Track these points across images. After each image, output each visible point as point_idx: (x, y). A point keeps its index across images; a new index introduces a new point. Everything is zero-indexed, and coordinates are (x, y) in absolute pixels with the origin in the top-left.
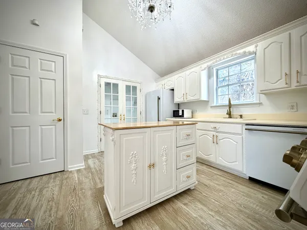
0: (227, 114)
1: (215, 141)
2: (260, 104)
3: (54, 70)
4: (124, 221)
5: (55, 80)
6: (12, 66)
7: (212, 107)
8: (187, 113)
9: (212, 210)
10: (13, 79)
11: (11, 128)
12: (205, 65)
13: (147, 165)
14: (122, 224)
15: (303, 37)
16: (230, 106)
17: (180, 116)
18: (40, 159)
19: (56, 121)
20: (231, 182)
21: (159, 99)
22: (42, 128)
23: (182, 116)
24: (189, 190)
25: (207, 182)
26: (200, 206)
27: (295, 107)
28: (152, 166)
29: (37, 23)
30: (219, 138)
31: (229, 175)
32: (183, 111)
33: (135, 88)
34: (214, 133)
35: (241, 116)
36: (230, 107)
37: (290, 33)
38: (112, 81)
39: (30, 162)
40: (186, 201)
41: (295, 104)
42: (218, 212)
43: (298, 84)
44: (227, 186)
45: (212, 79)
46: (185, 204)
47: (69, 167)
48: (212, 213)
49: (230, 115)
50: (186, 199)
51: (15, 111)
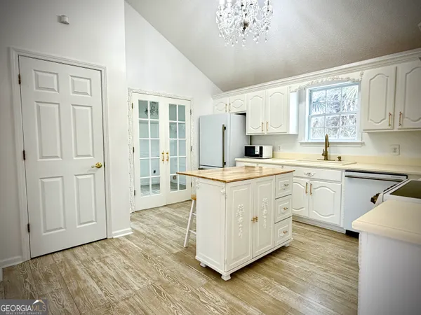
0: (323, 155)
1: (309, 191)
2: (362, 144)
3: (89, 93)
4: (231, 275)
5: (91, 107)
6: (37, 89)
7: (301, 143)
8: (267, 151)
9: (312, 262)
10: (39, 108)
11: (40, 180)
12: (296, 86)
13: (251, 218)
14: (230, 278)
15: (408, 75)
16: (327, 144)
17: (257, 156)
18: (77, 224)
19: (95, 168)
20: (328, 237)
21: (225, 128)
22: (77, 179)
23: (260, 155)
24: (283, 247)
25: (302, 239)
26: (300, 259)
27: (397, 150)
28: (255, 219)
29: (67, 20)
30: (314, 187)
31: (324, 231)
32: (261, 148)
33: (182, 108)
34: (307, 180)
35: (340, 158)
36: (326, 147)
37: (396, 68)
38: (150, 99)
39: (65, 228)
40: (284, 257)
41: (397, 147)
42: (318, 263)
43: (400, 127)
44: (324, 242)
45: (304, 103)
46: (285, 259)
47: (113, 233)
48: (313, 264)
49: (326, 156)
50: (284, 255)
51: (44, 155)
